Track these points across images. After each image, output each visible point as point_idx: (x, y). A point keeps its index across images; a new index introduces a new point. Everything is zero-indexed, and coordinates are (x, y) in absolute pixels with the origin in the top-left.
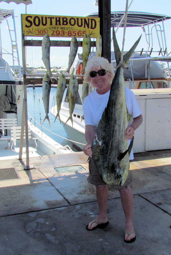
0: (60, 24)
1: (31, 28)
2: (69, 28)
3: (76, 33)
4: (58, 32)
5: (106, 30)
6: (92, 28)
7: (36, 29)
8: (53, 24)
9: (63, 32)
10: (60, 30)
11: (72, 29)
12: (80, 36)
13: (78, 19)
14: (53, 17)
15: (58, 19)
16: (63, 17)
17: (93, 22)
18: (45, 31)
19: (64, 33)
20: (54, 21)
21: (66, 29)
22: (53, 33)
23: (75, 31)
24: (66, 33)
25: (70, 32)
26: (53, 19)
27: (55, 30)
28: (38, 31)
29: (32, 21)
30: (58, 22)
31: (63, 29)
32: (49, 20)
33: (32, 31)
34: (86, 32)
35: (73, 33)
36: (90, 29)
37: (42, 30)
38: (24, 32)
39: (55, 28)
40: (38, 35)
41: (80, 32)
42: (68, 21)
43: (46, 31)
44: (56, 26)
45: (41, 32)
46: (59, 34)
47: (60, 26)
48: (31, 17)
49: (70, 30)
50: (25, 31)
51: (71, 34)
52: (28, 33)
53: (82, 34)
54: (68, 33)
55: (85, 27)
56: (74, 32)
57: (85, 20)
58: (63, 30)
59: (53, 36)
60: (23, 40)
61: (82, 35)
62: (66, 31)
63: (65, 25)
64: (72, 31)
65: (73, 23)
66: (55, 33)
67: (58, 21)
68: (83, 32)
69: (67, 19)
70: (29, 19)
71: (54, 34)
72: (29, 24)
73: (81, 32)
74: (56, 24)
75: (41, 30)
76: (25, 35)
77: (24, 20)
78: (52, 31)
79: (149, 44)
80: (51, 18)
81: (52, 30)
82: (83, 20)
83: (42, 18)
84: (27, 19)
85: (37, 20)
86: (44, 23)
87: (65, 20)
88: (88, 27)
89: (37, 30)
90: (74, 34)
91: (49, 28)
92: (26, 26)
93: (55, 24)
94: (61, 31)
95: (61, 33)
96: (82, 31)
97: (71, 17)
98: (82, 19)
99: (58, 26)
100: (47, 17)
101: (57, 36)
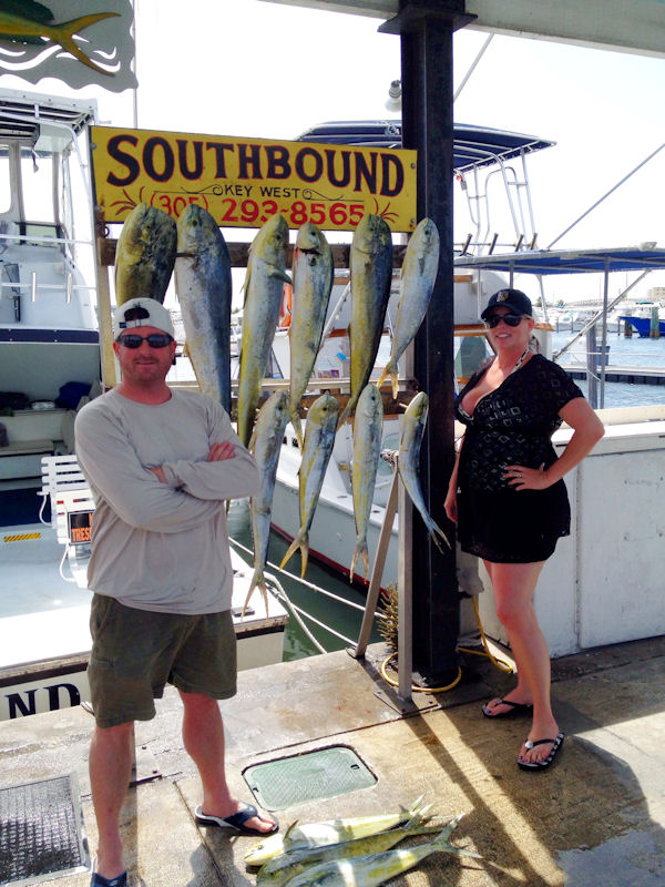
0: (257, 174)
1: (132, 189)
2: (296, 190)
3: (323, 214)
4: (250, 208)
5: (436, 201)
6: (386, 191)
7: (156, 192)
8: (228, 173)
9: (270, 207)
10: (259, 199)
11: (308, 195)
12: (338, 225)
13: (331, 155)
14: (229, 142)
15: (249, 153)
17: (393, 167)
18: (194, 202)
20: (232, 159)
21: (282, 193)
22: (231, 210)
23: (319, 205)
24: (284, 211)
25: (299, 208)
26: (227, 153)
27: (236, 198)
28: (165, 201)
29: (139, 158)
30: (250, 167)
31: (269, 194)
32: (209, 157)
34: (362, 207)
35: (313, 211)
36: (378, 196)
37: (181, 198)
38: (102, 204)
39: (238, 188)
41: (338, 209)
42: (292, 162)
43: (200, 202)
44: (243, 182)
45: (180, 205)
46: (255, 213)
47: (257, 184)
48: (133, 141)
49: (300, 198)
50: (109, 202)
51: (305, 217)
52: (123, 209)
53: (349, 217)
54: (291, 212)
55: (358, 188)
56: (318, 208)
57: (360, 155)
58: (272, 198)
59: (232, 223)
60: (100, 240)
61: (348, 220)
62: (284, 203)
63: (279, 177)
64: (308, 204)
65: (310, 169)
66: (237, 212)
67: (249, 160)
68: (352, 207)
69: (286, 154)
70: (124, 147)
71: (233, 215)
72: (122, 172)
73: (344, 206)
74: (243, 174)
75: (177, 195)
76: (107, 218)
77: (103, 153)
78: (224, 201)
79: (479, 226)
80: (220, 147)
81: (224, 197)
82: (352, 158)
83: (182, 145)
84: (116, 147)
85: (159, 152)
86: (192, 167)
87: (278, 155)
88: (373, 191)
89: (161, 198)
90: (317, 217)
91: (210, 190)
92: (112, 180)
93: (238, 173)
94: (264, 204)
95: (262, 212)
96: (348, 204)
97: (304, 146)
98: (346, 155)
99: (251, 181)
100: (205, 141)
101: (247, 224)
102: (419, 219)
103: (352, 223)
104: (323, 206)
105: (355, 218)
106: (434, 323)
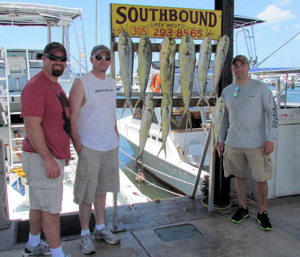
0: (166, 20)
1: (124, 25)
2: (179, 25)
3: (188, 34)
4: (163, 31)
5: (227, 29)
6: (210, 25)
7: (132, 26)
8: (156, 20)
9: (170, 31)
10: (165, 27)
11: (183, 27)
12: (194, 38)
13: (191, 12)
14: (157, 9)
15: (163, 12)
16: (170, 9)
17: (213, 17)
18: (144, 29)
19: (171, 33)
20: (157, 14)
21: (174, 26)
22: (156, 32)
24: (175, 32)
25: (180, 31)
26: (156, 12)
27: (158, 28)
28: (135, 29)
29: (127, 14)
30: (163, 17)
31: (170, 26)
32: (150, 13)
33: (125, 29)
34: (201, 31)
35: (185, 32)
36: (207, 27)
38: (114, 30)
39: (159, 24)
40: (134, 35)
41: (193, 32)
42: (178, 15)
43: (146, 30)
44: (161, 22)
45: (139, 30)
46: (165, 33)
47: (166, 22)
48: (125, 8)
49: (180, 28)
50: (116, 30)
51: (182, 34)
53: (197, 35)
54: (177, 33)
55: (200, 24)
57: (201, 13)
58: (171, 28)
59: (156, 37)
60: (113, 42)
62: (175, 29)
63: (173, 20)
64: (183, 30)
65: (184, 17)
66: (159, 33)
67: (163, 14)
69: (176, 12)
70: (122, 11)
71: (157, 34)
72: (121, 19)
73: (195, 31)
74: (161, 20)
75: (139, 27)
76: (115, 35)
77: (115, 13)
78: (154, 29)
80: (154, 10)
81: (154, 27)
82: (199, 14)
83: (141, 9)
84: (119, 10)
85: (133, 12)
86: (144, 17)
87: (173, 13)
88: (206, 25)
89: (133, 28)
91: (150, 25)
92: (118, 22)
93: (159, 19)
94: (168, 30)
95: (167, 33)
96: (197, 30)
97: (182, 10)
98: (197, 13)
99: (163, 22)
100: (149, 8)
101: (162, 37)
102: (222, 36)
103: (198, 36)
104: (188, 30)
105: (200, 35)
106: (226, 73)
